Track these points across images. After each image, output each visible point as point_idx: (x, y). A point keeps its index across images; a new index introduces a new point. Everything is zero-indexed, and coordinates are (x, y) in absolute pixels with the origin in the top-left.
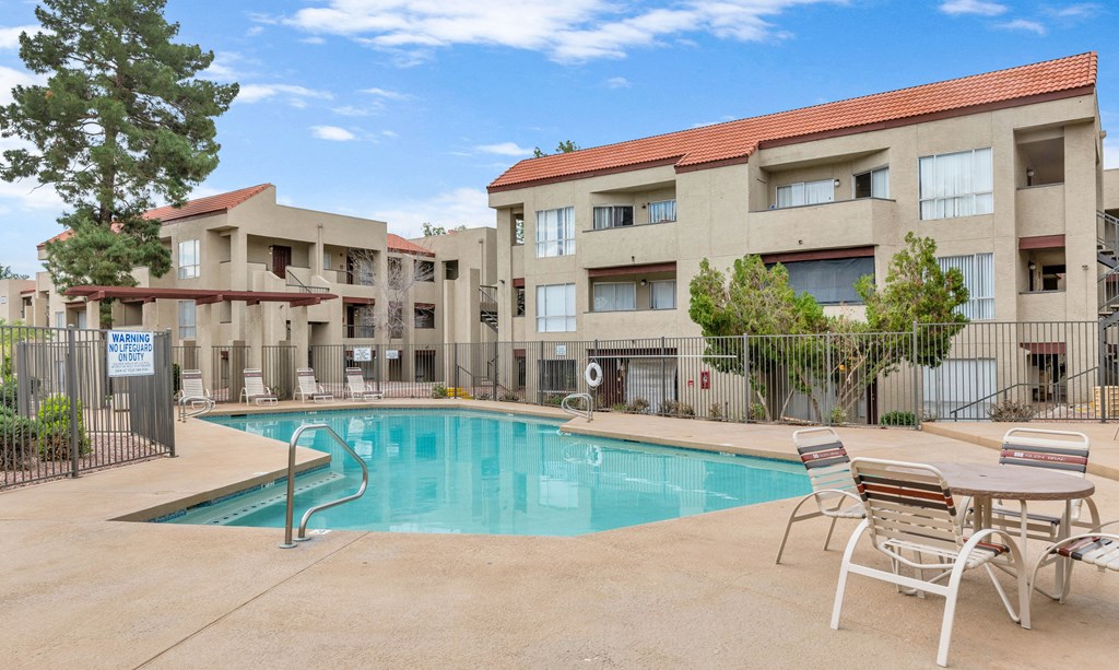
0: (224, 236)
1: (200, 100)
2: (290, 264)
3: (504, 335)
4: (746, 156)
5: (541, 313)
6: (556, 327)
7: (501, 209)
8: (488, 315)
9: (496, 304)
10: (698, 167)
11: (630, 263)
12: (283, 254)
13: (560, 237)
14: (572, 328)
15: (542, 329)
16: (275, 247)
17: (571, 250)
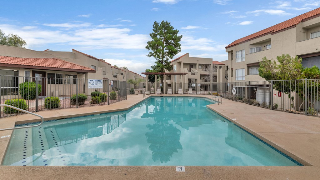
0: (180, 63)
1: (175, 39)
2: (193, 68)
3: (229, 81)
4: (295, 25)
5: (237, 76)
6: (240, 79)
7: (229, 52)
8: (226, 77)
9: (228, 74)
10: (278, 32)
11: (257, 62)
12: (192, 66)
13: (241, 57)
14: (244, 79)
15: (237, 80)
16: (190, 65)
17: (244, 60)
